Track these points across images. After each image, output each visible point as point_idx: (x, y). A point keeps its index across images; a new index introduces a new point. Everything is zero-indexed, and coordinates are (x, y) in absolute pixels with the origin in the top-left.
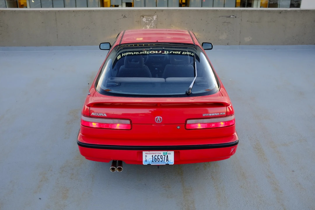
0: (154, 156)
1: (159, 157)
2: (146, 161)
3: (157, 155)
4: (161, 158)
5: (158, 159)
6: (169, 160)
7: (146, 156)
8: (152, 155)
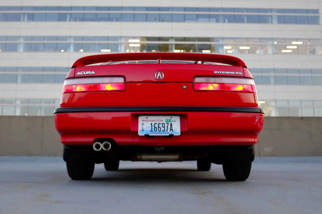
0: (153, 124)
1: (161, 126)
2: (143, 130)
3: (158, 123)
4: (163, 126)
5: (159, 127)
6: (173, 129)
7: (143, 124)
8: (150, 123)
